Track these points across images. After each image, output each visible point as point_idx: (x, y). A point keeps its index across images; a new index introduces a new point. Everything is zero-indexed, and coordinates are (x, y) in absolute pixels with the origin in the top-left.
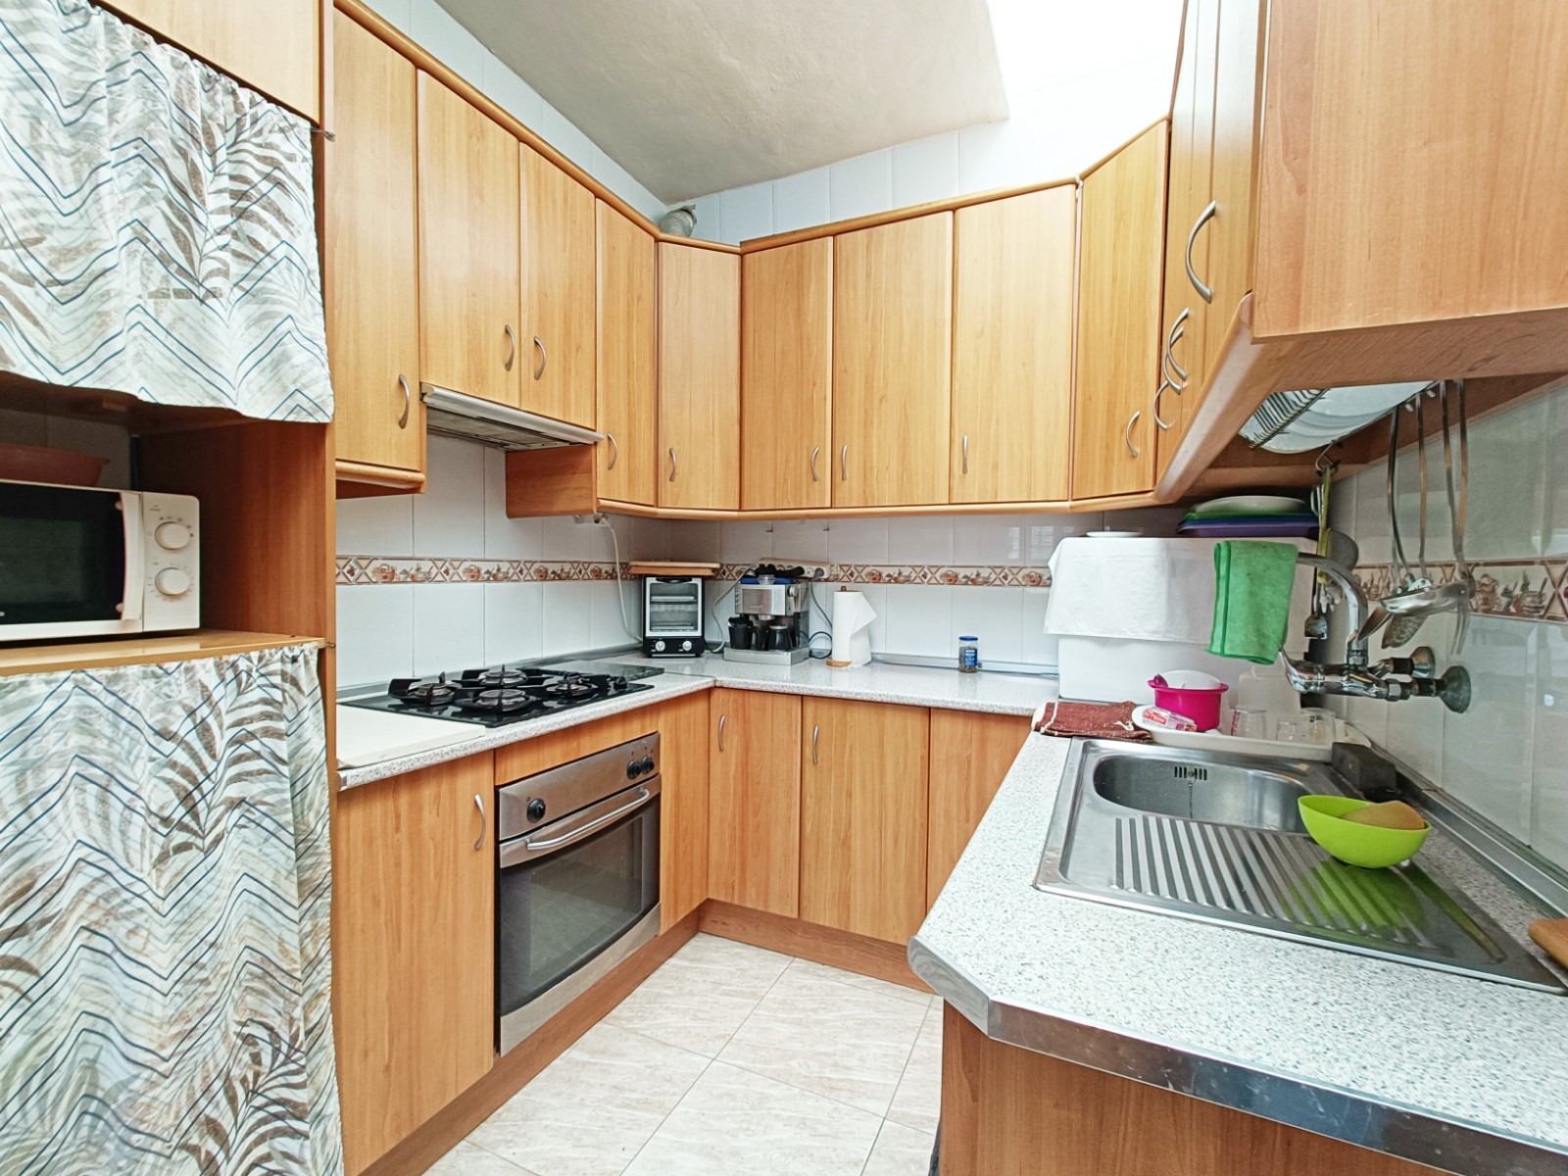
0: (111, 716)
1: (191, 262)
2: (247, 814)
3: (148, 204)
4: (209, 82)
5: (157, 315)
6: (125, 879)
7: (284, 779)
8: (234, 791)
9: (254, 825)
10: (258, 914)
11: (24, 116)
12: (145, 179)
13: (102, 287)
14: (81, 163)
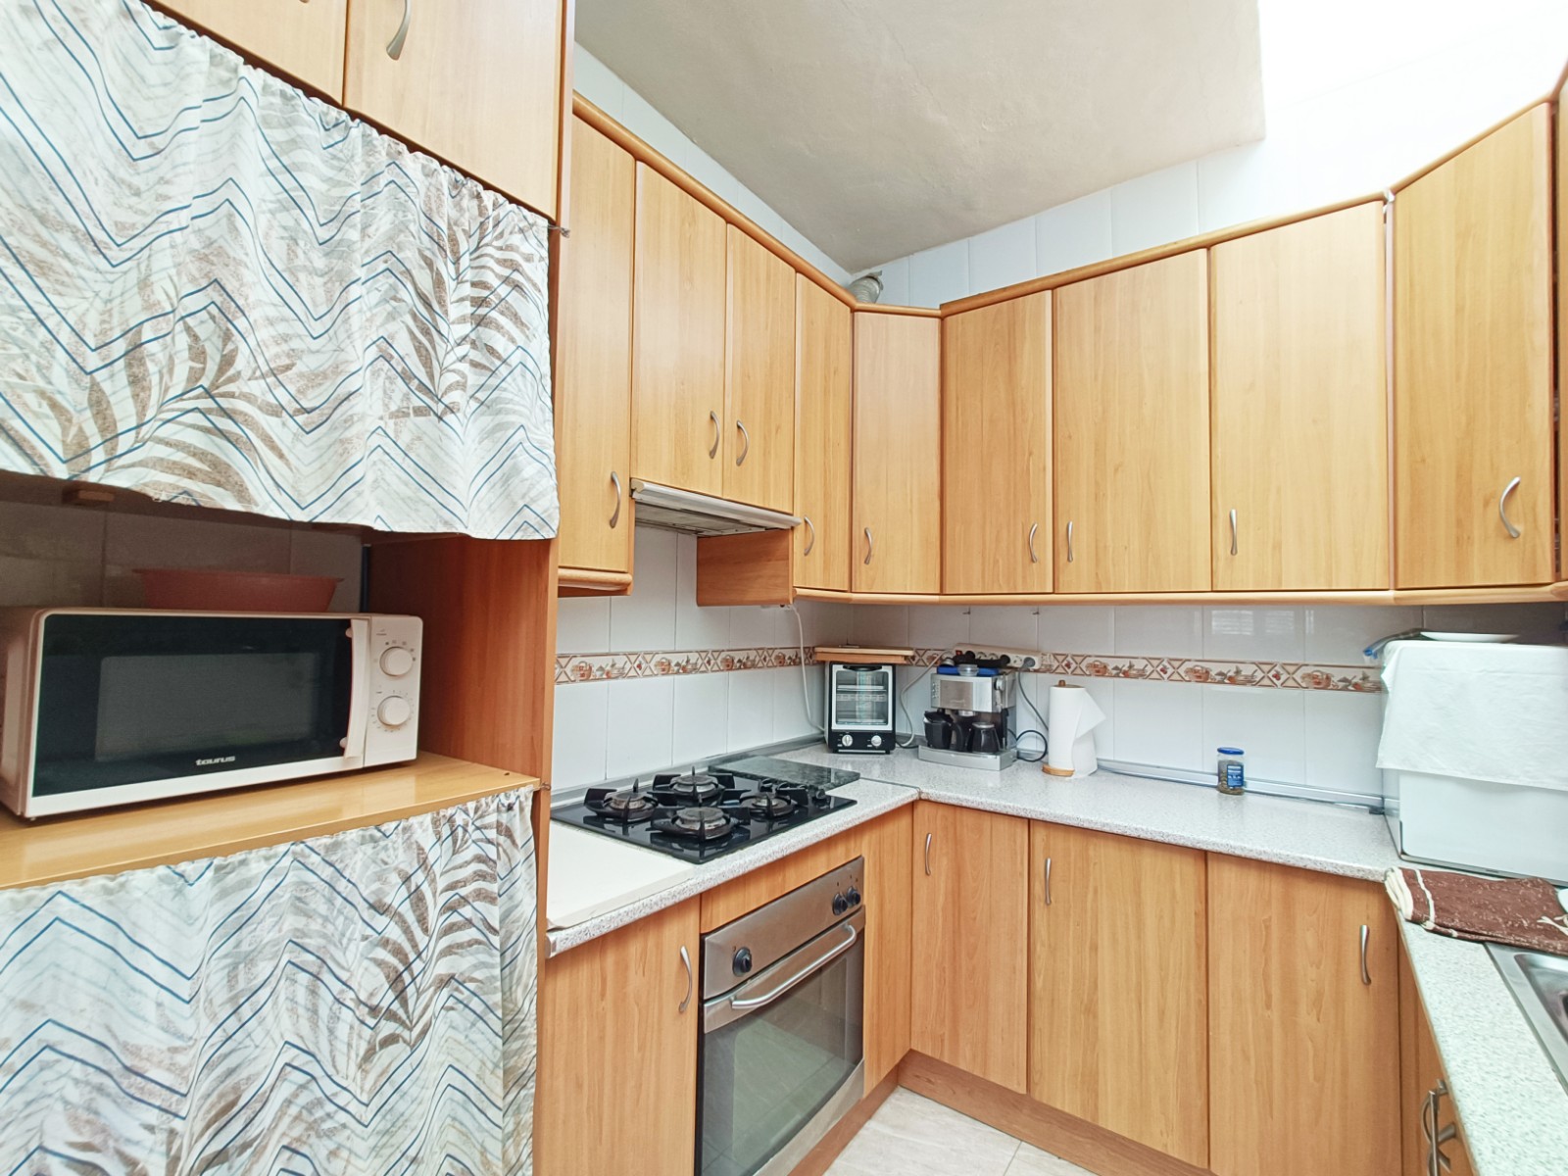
0: (327, 890)
1: (431, 377)
2: (456, 994)
3: (394, 319)
4: (455, 187)
5: (397, 436)
6: (330, 1088)
7: (494, 951)
8: (442, 968)
9: (461, 1006)
10: (461, 1114)
11: (282, 238)
12: (392, 293)
13: (347, 411)
14: (333, 283)
